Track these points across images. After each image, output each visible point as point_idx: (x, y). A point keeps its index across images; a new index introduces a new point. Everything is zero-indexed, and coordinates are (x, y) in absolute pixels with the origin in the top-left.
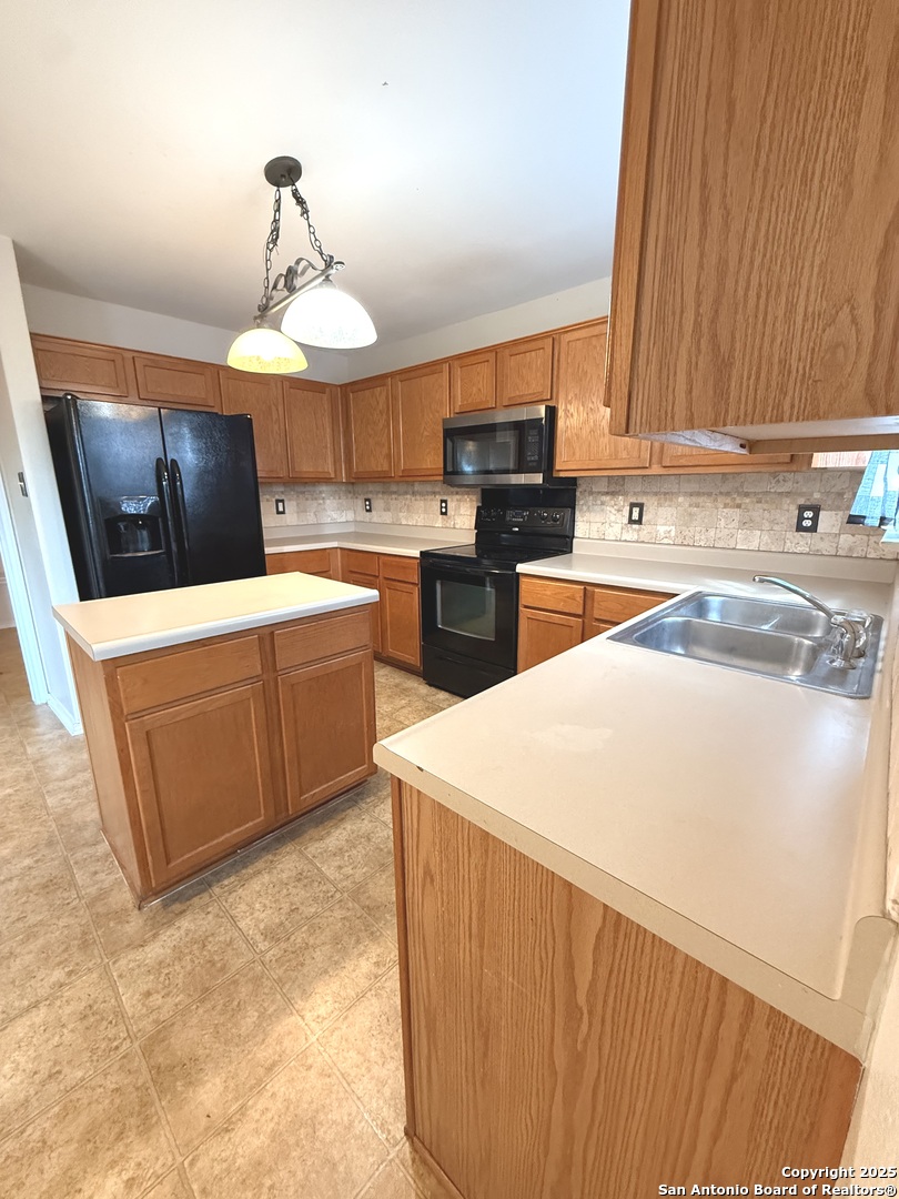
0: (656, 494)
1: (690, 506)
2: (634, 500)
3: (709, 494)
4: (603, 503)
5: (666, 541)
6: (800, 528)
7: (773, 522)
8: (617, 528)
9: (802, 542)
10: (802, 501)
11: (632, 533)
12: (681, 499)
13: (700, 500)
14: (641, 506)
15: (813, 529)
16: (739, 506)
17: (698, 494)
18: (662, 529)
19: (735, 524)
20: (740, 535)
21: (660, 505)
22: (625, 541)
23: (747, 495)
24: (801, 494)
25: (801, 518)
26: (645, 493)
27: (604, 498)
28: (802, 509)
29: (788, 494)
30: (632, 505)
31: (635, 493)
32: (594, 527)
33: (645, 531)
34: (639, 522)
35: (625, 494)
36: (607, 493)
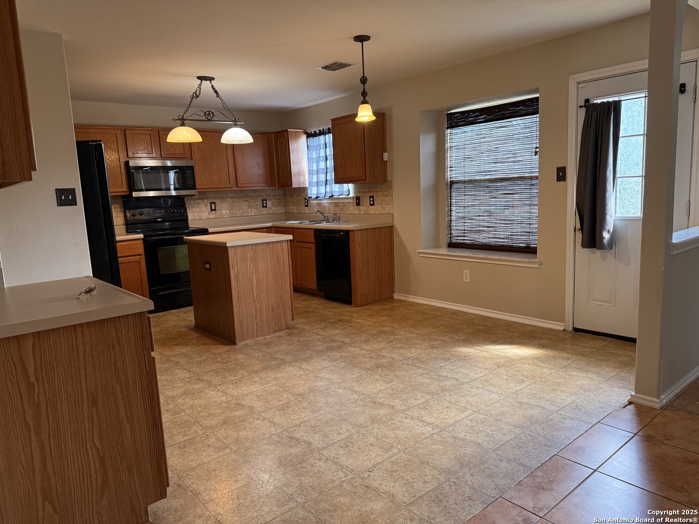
0: (219, 198)
1: (232, 202)
2: (211, 201)
3: (237, 197)
4: (198, 203)
5: (226, 216)
6: (263, 207)
7: (257, 205)
8: (206, 213)
9: (264, 211)
10: (262, 198)
11: (212, 215)
12: (228, 200)
13: (235, 199)
14: (214, 203)
15: (266, 207)
16: (247, 201)
17: (234, 197)
18: (224, 212)
19: (247, 207)
20: (249, 210)
21: (221, 202)
22: (211, 218)
23: (248, 197)
24: (262, 196)
25: (263, 204)
26: (215, 198)
27: (198, 201)
28: (263, 201)
29: (259, 196)
30: (211, 204)
31: (211, 198)
32: (196, 214)
33: (218, 212)
34: (215, 210)
35: (207, 199)
36: (199, 199)
